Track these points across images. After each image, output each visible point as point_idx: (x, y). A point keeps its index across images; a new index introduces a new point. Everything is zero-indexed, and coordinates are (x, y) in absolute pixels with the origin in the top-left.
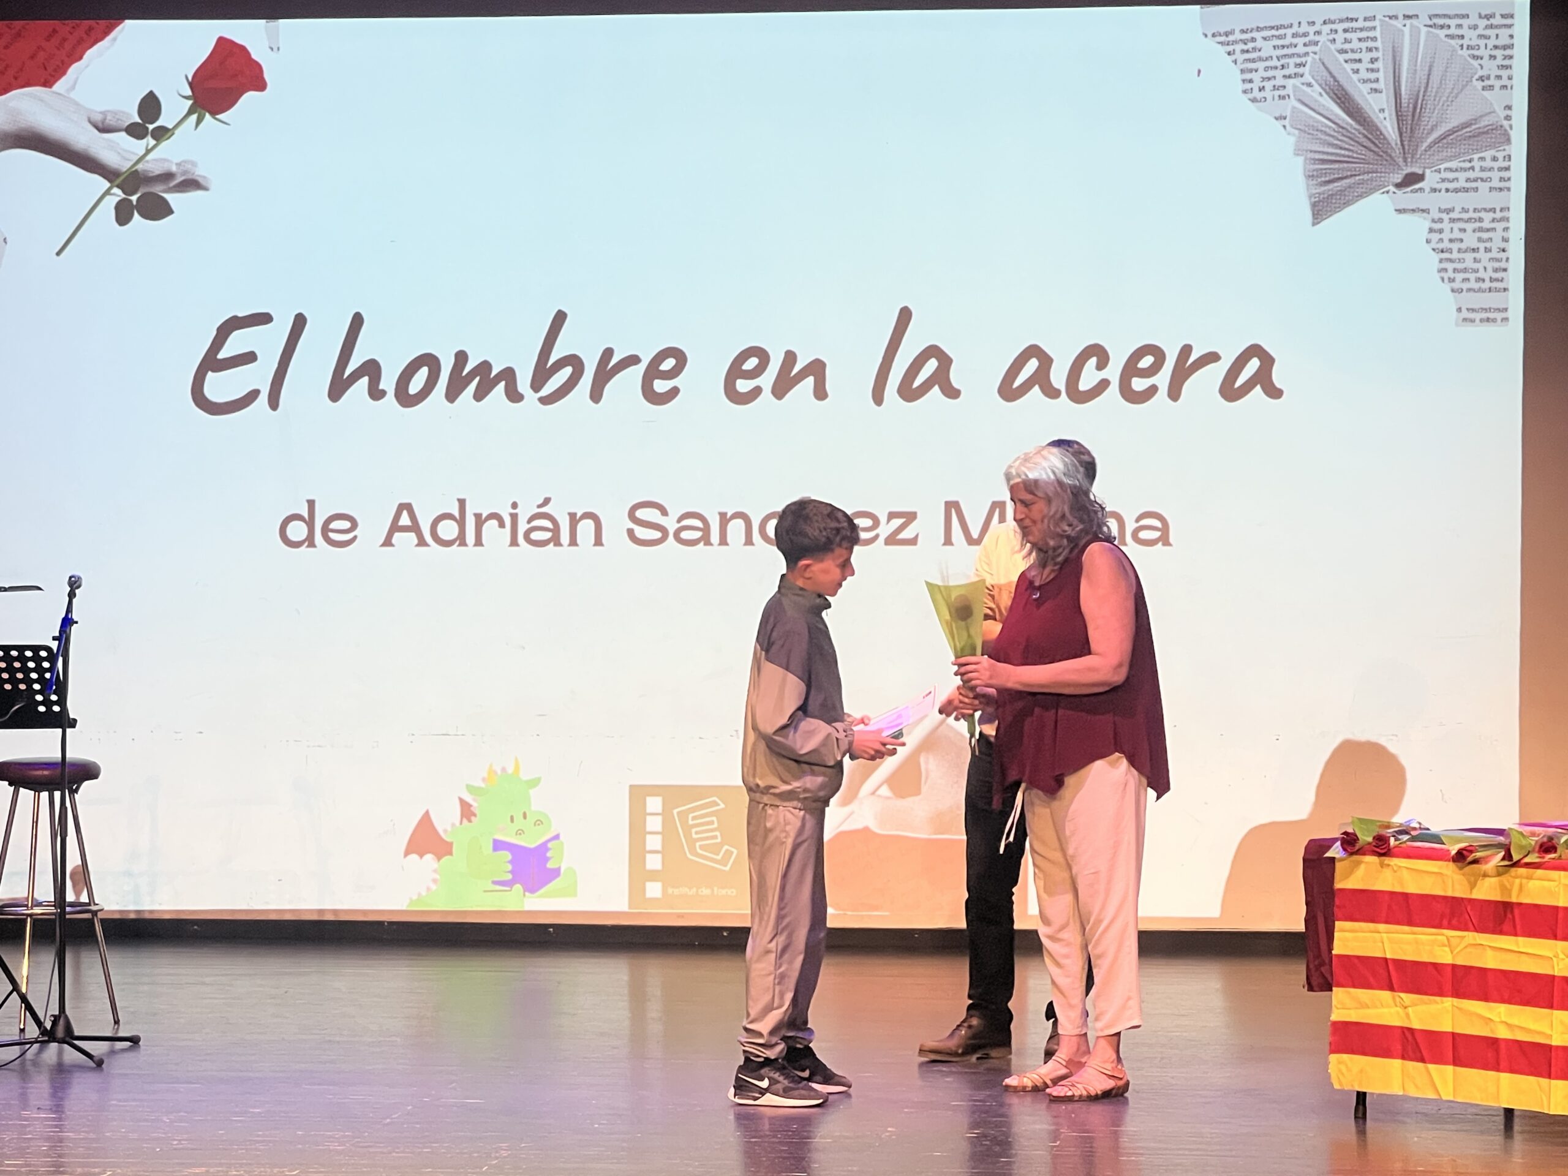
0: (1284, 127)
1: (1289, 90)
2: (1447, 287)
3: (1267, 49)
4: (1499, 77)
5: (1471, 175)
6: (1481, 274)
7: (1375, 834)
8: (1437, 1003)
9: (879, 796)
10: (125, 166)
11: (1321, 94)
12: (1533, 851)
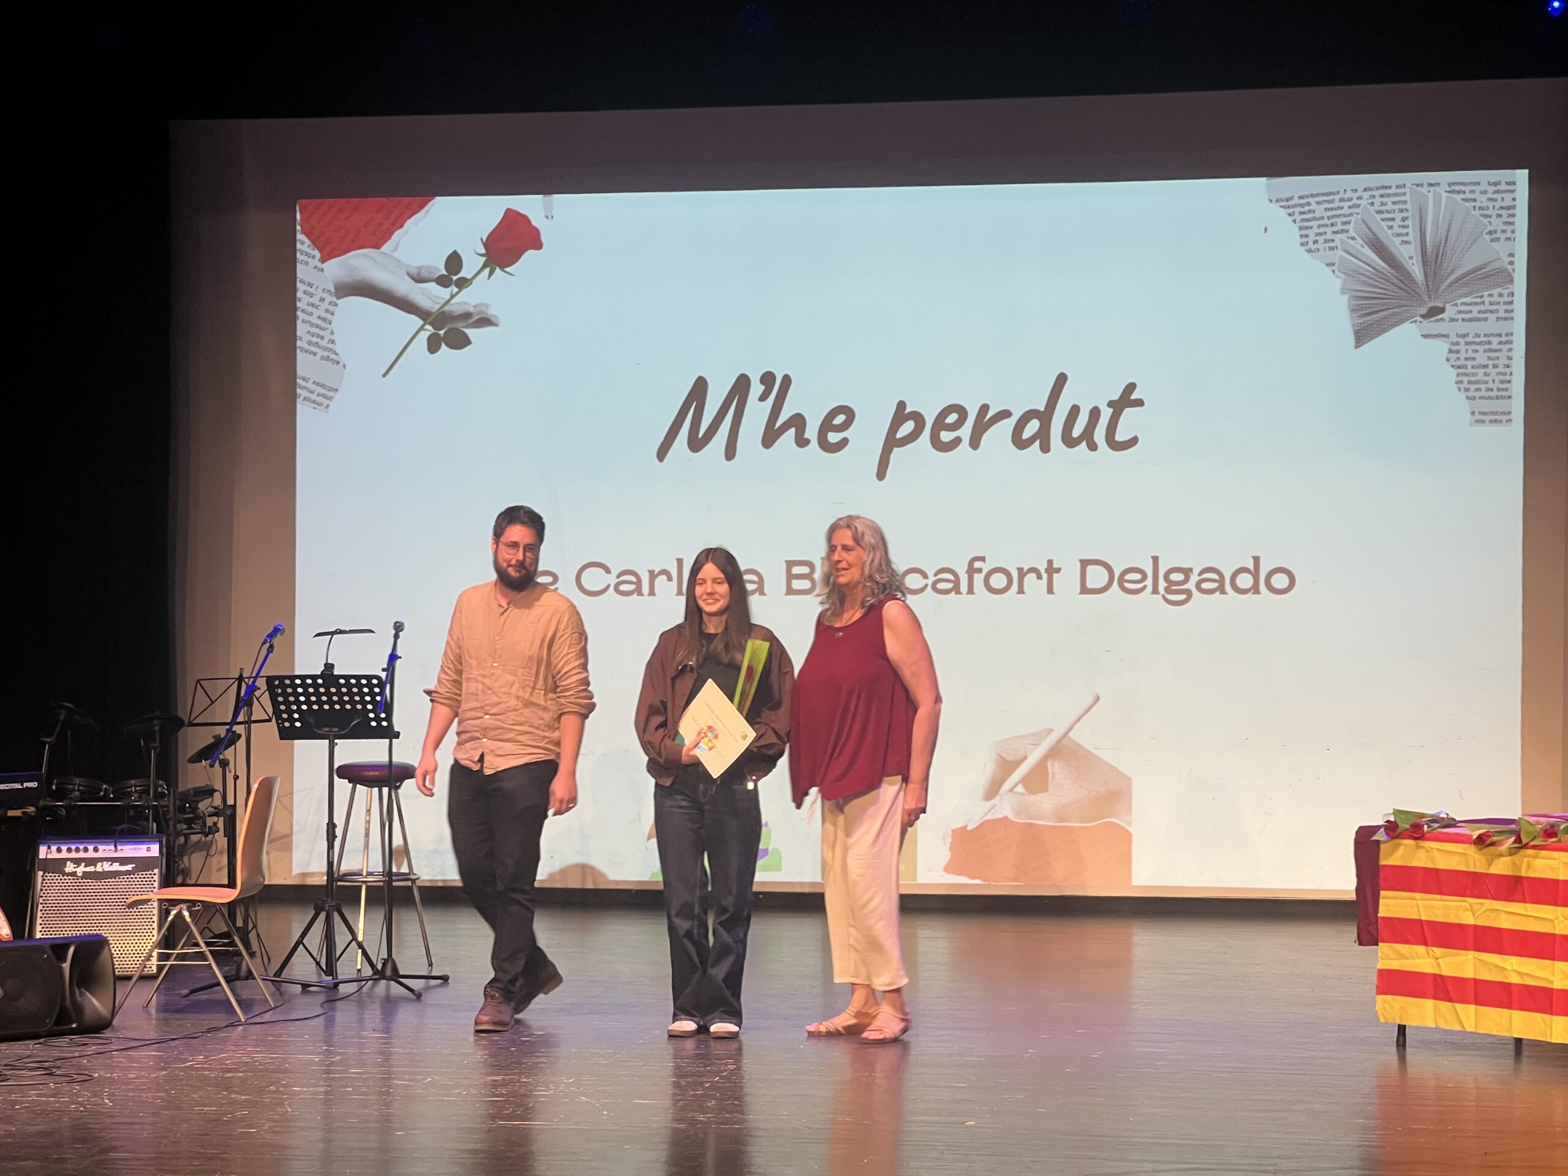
0: (1333, 271)
1: (1337, 243)
2: (1462, 396)
3: (1320, 211)
4: (1504, 231)
5: (1481, 307)
6: (1490, 385)
7: (1411, 822)
8: (1461, 955)
9: (1016, 793)
10: (435, 308)
11: (1363, 246)
12: (1539, 837)
